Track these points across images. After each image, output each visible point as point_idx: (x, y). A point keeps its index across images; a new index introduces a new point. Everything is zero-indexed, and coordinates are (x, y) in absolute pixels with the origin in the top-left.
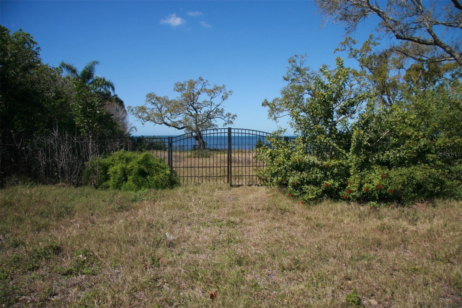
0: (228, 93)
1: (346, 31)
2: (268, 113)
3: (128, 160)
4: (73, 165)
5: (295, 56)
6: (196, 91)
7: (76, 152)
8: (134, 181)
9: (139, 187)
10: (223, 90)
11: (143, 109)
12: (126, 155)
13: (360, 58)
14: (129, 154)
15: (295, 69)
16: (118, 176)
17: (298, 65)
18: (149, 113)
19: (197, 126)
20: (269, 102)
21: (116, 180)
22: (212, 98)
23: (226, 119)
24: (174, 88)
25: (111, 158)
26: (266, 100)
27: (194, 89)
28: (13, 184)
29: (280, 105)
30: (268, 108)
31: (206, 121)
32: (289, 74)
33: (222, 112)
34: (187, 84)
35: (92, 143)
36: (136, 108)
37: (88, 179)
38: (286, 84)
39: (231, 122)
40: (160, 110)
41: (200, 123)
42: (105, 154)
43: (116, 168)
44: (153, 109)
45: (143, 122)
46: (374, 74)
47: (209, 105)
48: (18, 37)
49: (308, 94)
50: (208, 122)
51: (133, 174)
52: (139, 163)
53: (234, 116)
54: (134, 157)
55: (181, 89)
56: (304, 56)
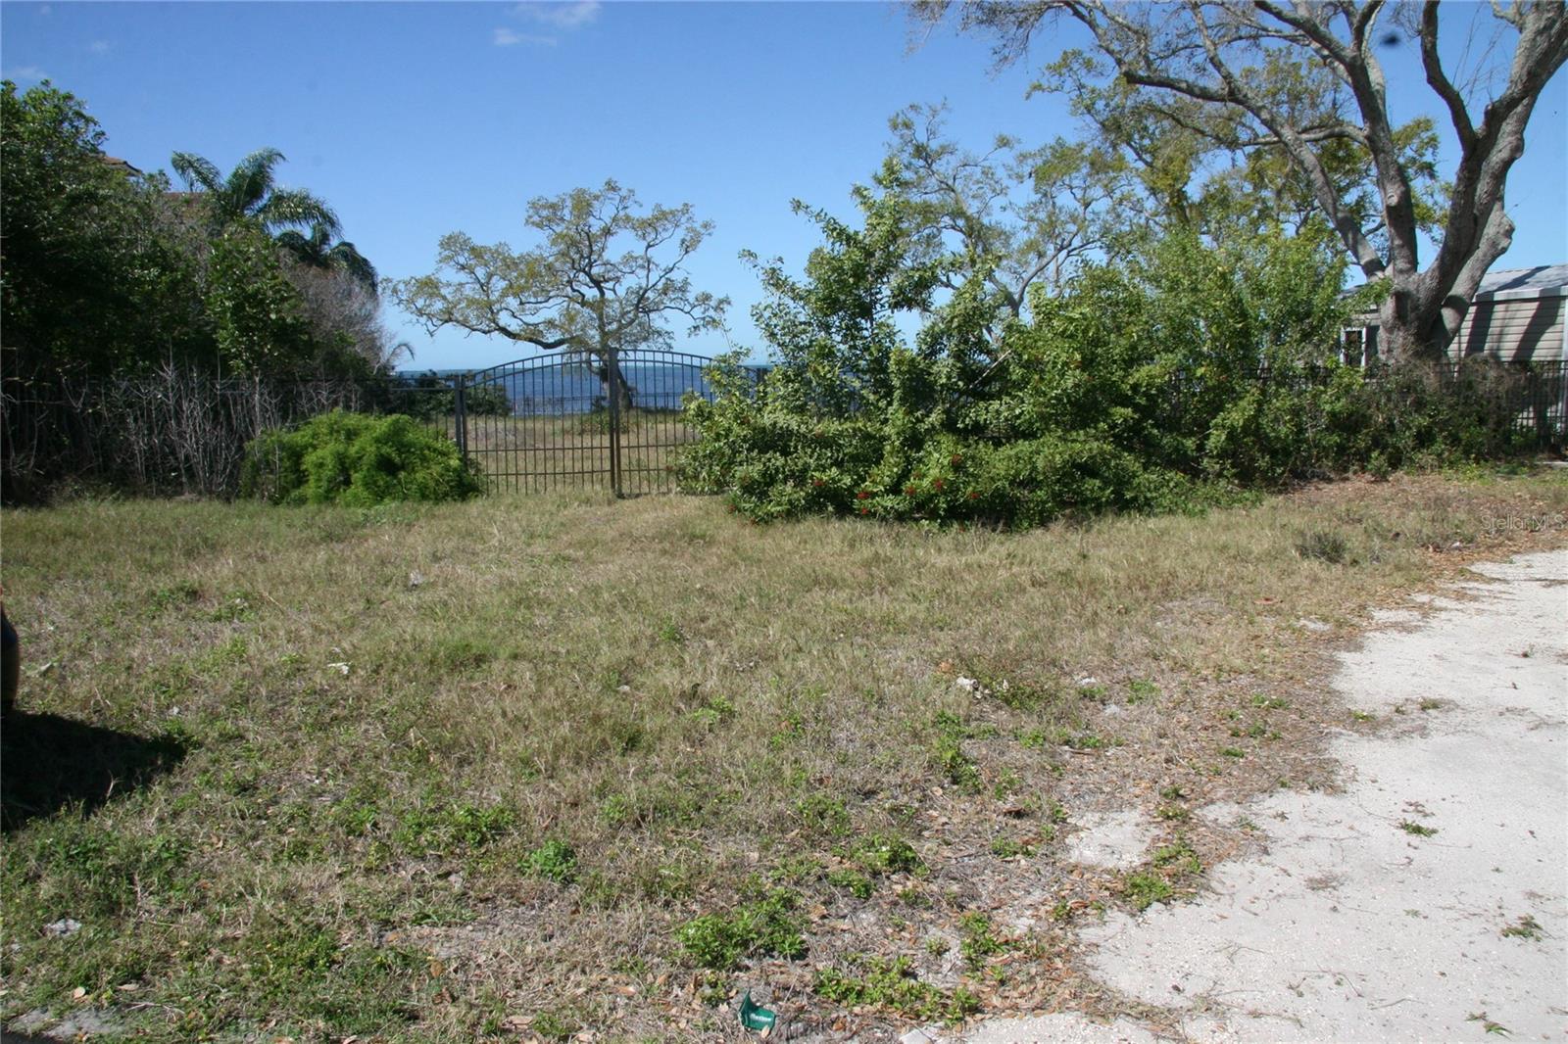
0: (699, 229)
1: (997, 57)
3: (351, 435)
4: (215, 450)
5: (912, 107)
6: (596, 226)
7: (222, 419)
8: (366, 485)
9: (380, 496)
10: (683, 220)
11: (428, 286)
12: (346, 421)
13: (1106, 114)
14: (353, 419)
15: (910, 149)
16: (327, 473)
17: (921, 137)
18: (449, 297)
19: (604, 334)
21: (324, 484)
22: (649, 246)
23: (698, 312)
24: (526, 215)
25: (308, 431)
27: (591, 220)
28: (71, 499)
31: (633, 321)
33: (683, 290)
34: (569, 203)
35: (261, 395)
36: (407, 283)
37: (255, 484)
39: (713, 321)
40: (484, 287)
41: (615, 326)
42: (293, 421)
43: (322, 455)
44: (461, 284)
45: (432, 328)
46: (1148, 164)
47: (643, 267)
48: (42, 104)
49: (956, 229)
50: (640, 324)
51: (365, 468)
52: (377, 440)
53: (721, 302)
54: (367, 428)
55: (550, 220)
56: (939, 107)
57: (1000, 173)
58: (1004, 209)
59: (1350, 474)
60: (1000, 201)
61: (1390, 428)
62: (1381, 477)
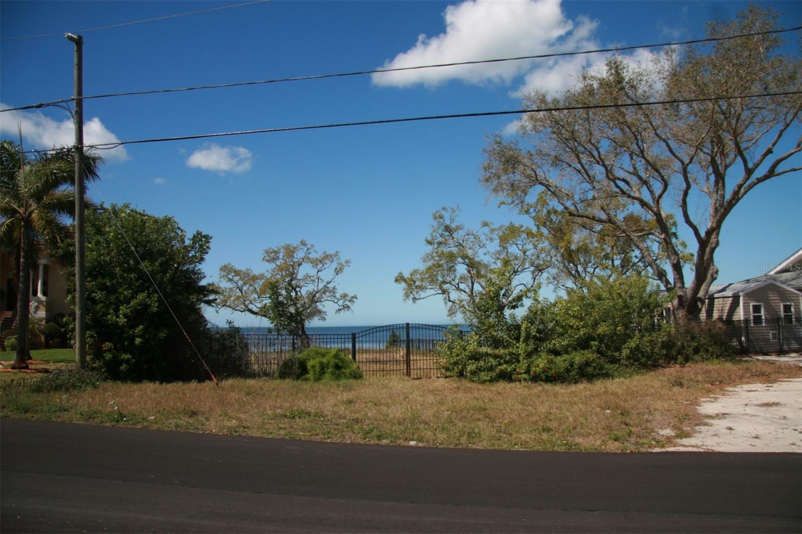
0: (343, 263)
2: (404, 292)
5: (443, 208)
6: (295, 262)
10: (335, 259)
13: (534, 214)
15: (443, 227)
17: (448, 222)
20: (405, 277)
22: (319, 271)
23: (341, 302)
24: (263, 256)
26: (401, 274)
27: (293, 259)
29: (422, 280)
30: (403, 285)
31: (310, 306)
32: (434, 235)
33: (334, 292)
34: (282, 250)
38: (429, 249)
39: (348, 307)
40: (241, 290)
41: (302, 309)
44: (231, 289)
45: (217, 309)
47: (314, 281)
49: (464, 263)
50: (312, 308)
53: (353, 297)
55: (274, 259)
56: (456, 209)
57: (483, 238)
58: (485, 254)
59: (671, 365)
60: (483, 250)
61: (683, 347)
62: (682, 365)
